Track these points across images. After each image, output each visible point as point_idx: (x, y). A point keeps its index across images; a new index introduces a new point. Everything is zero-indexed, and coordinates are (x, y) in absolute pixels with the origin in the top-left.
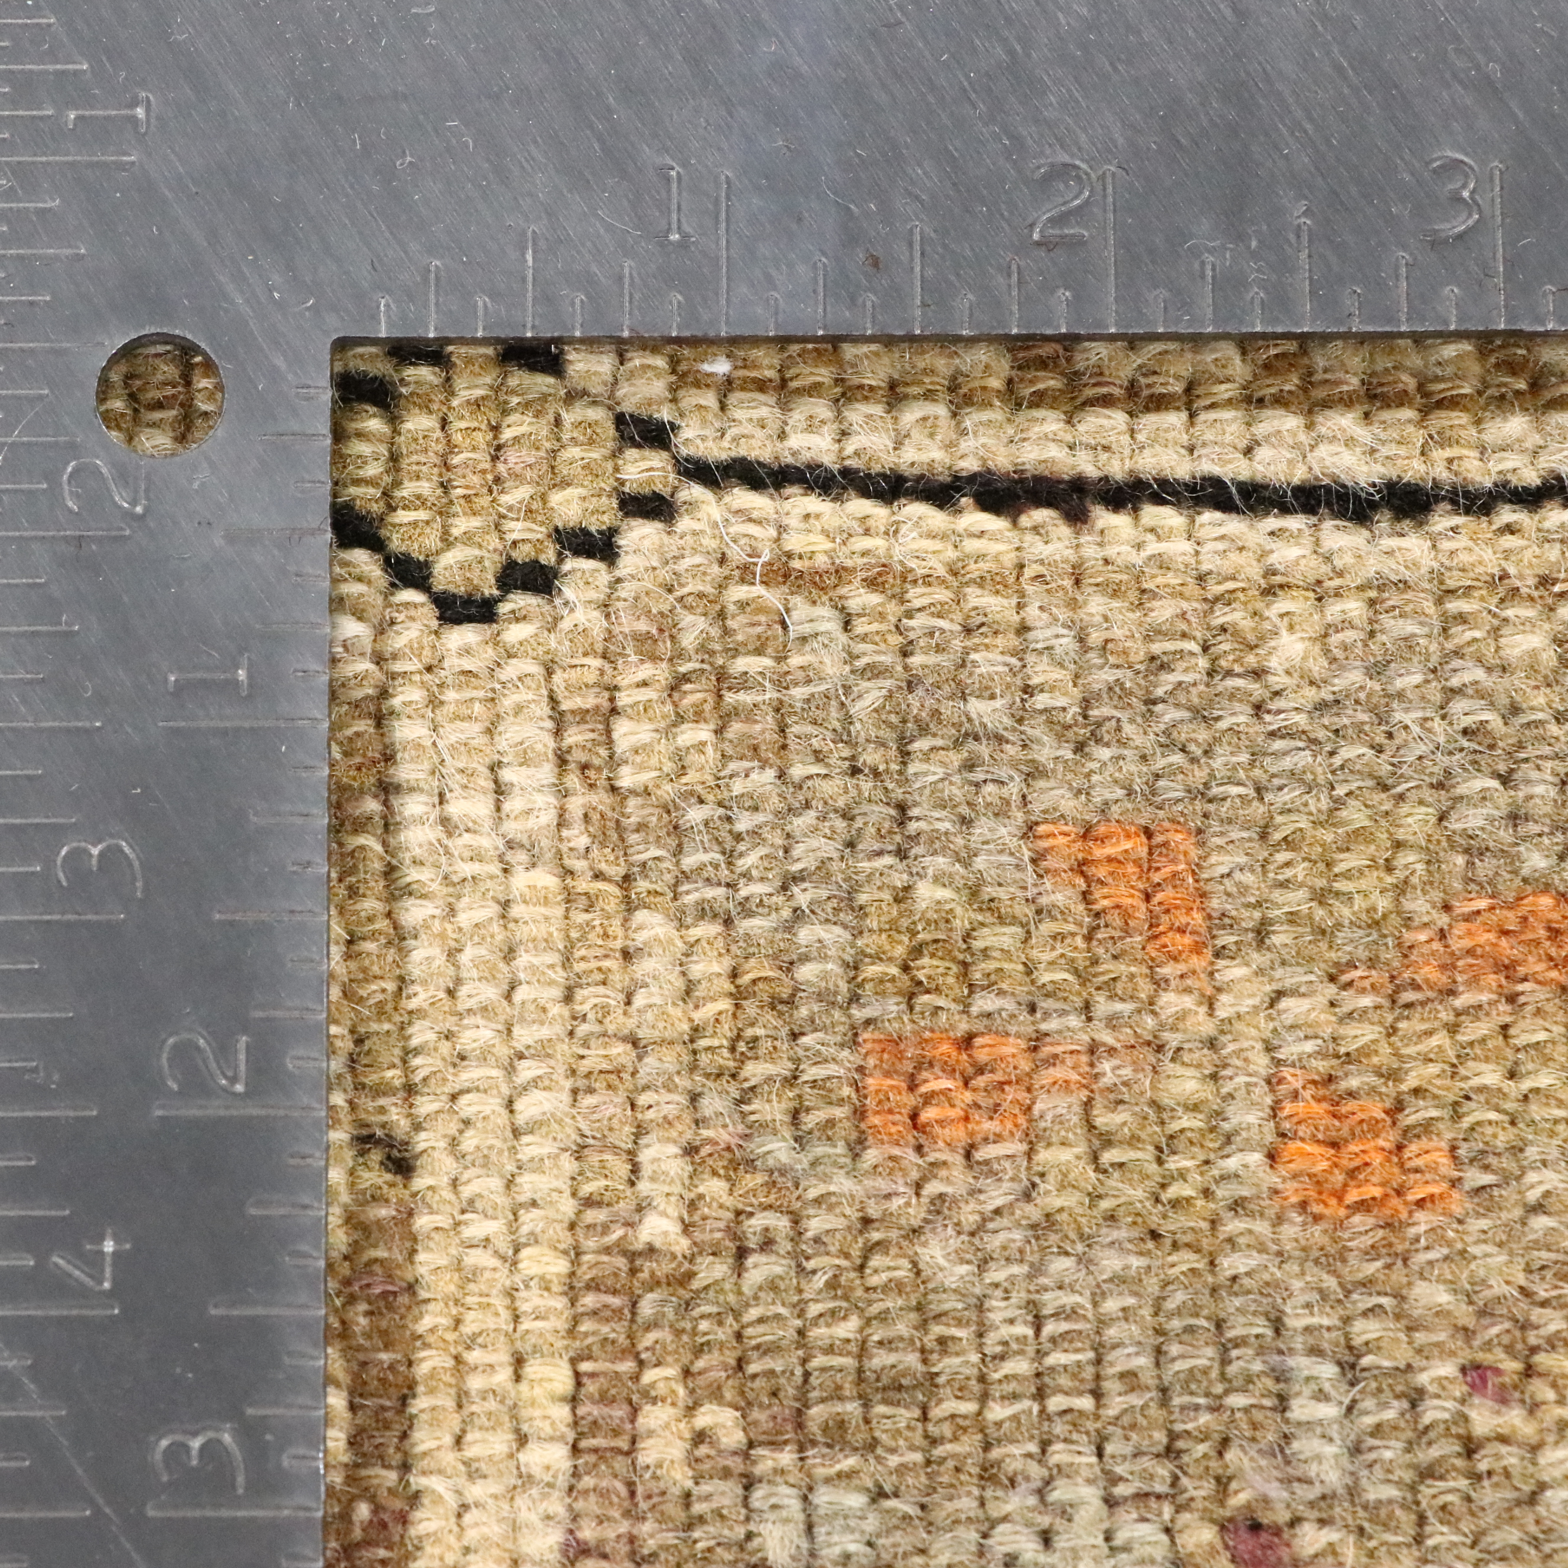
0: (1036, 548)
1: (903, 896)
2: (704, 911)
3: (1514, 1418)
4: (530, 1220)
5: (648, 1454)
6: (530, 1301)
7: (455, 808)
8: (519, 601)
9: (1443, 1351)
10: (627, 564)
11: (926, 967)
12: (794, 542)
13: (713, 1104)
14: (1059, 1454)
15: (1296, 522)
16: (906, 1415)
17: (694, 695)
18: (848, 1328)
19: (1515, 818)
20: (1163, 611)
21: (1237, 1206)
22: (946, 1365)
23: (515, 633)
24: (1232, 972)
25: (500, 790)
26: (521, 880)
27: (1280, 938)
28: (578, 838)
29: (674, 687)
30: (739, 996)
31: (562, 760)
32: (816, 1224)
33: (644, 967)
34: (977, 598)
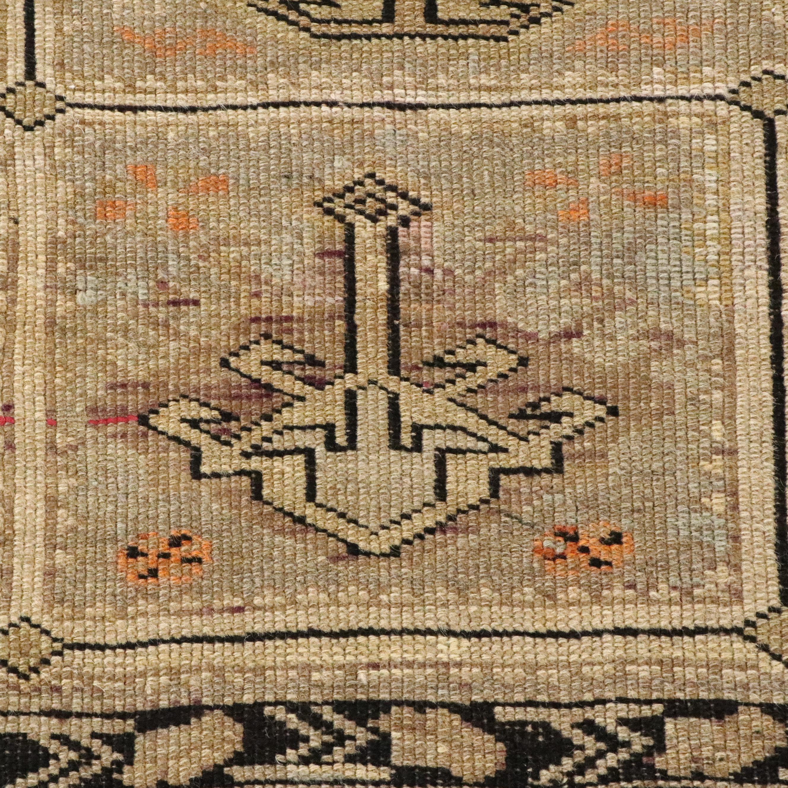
0: (128, 118)
1: (104, 177)
2: (69, 180)
3: (206, 264)
4: (39, 232)
5: (59, 271)
6: (39, 246)
7: (27, 163)
8: (38, 127)
9: (194, 253)
10: (57, 121)
11: (107, 190)
12: (86, 117)
13: (70, 213)
14: (129, 271)
15: (174, 113)
16: (102, 264)
17: (68, 143)
18: (93, 250)
19: (210, 164)
20: (149, 129)
21: (161, 229)
22: (110, 256)
23: (37, 133)
24: (160, 190)
25: (34, 160)
26: (38, 175)
27: (169, 184)
28: (48, 168)
29: (65, 142)
30: (75, 194)
31: (45, 154)
32: (88, 233)
33: (59, 190)
34: (118, 127)
